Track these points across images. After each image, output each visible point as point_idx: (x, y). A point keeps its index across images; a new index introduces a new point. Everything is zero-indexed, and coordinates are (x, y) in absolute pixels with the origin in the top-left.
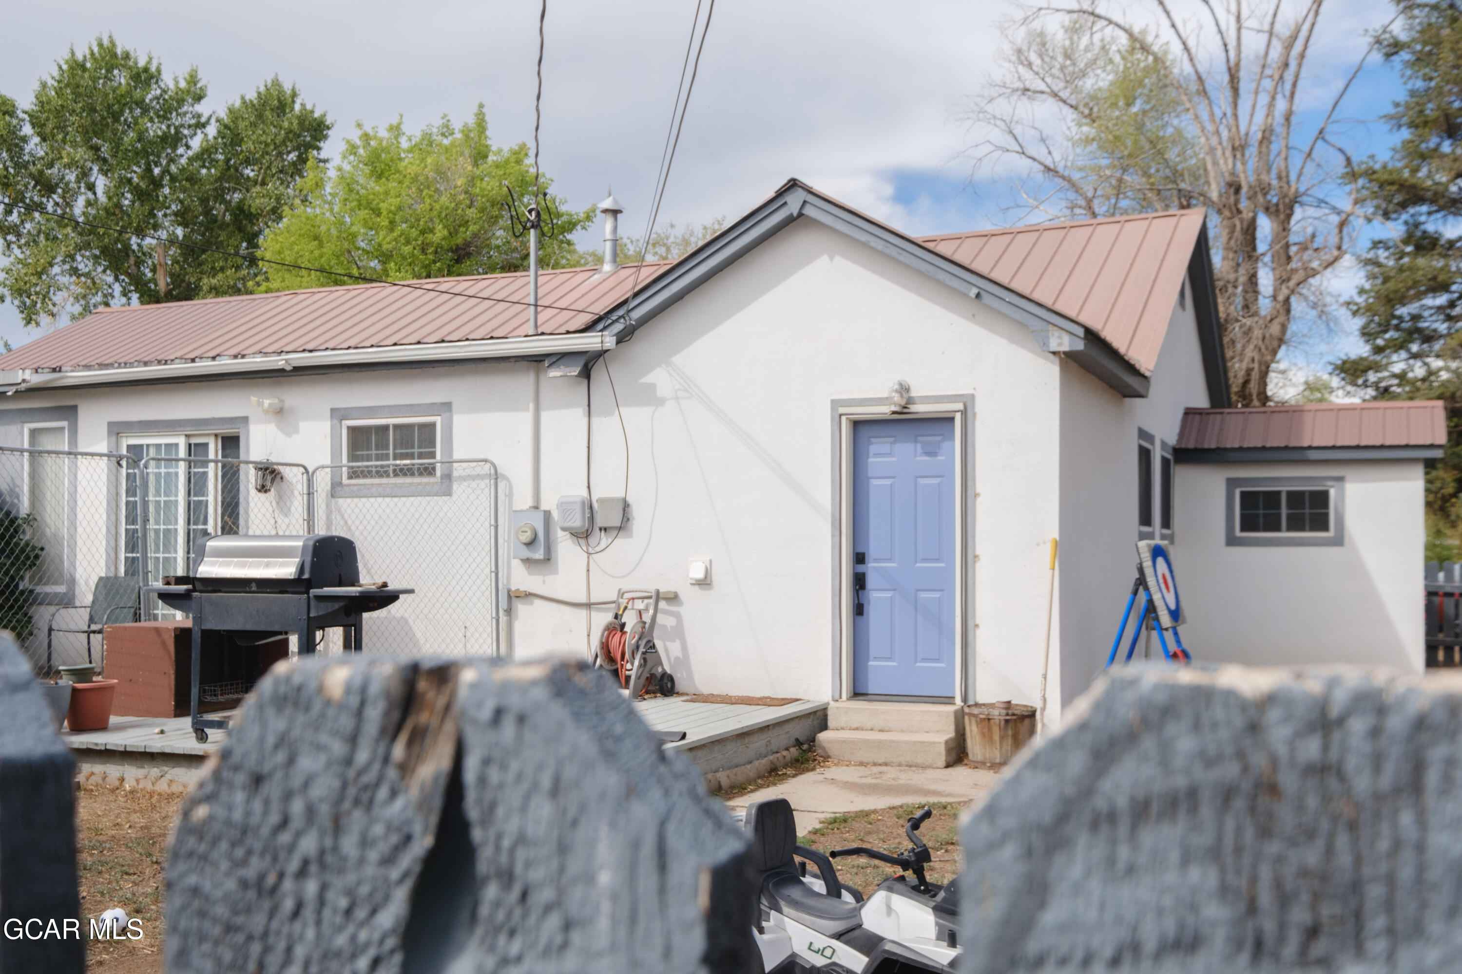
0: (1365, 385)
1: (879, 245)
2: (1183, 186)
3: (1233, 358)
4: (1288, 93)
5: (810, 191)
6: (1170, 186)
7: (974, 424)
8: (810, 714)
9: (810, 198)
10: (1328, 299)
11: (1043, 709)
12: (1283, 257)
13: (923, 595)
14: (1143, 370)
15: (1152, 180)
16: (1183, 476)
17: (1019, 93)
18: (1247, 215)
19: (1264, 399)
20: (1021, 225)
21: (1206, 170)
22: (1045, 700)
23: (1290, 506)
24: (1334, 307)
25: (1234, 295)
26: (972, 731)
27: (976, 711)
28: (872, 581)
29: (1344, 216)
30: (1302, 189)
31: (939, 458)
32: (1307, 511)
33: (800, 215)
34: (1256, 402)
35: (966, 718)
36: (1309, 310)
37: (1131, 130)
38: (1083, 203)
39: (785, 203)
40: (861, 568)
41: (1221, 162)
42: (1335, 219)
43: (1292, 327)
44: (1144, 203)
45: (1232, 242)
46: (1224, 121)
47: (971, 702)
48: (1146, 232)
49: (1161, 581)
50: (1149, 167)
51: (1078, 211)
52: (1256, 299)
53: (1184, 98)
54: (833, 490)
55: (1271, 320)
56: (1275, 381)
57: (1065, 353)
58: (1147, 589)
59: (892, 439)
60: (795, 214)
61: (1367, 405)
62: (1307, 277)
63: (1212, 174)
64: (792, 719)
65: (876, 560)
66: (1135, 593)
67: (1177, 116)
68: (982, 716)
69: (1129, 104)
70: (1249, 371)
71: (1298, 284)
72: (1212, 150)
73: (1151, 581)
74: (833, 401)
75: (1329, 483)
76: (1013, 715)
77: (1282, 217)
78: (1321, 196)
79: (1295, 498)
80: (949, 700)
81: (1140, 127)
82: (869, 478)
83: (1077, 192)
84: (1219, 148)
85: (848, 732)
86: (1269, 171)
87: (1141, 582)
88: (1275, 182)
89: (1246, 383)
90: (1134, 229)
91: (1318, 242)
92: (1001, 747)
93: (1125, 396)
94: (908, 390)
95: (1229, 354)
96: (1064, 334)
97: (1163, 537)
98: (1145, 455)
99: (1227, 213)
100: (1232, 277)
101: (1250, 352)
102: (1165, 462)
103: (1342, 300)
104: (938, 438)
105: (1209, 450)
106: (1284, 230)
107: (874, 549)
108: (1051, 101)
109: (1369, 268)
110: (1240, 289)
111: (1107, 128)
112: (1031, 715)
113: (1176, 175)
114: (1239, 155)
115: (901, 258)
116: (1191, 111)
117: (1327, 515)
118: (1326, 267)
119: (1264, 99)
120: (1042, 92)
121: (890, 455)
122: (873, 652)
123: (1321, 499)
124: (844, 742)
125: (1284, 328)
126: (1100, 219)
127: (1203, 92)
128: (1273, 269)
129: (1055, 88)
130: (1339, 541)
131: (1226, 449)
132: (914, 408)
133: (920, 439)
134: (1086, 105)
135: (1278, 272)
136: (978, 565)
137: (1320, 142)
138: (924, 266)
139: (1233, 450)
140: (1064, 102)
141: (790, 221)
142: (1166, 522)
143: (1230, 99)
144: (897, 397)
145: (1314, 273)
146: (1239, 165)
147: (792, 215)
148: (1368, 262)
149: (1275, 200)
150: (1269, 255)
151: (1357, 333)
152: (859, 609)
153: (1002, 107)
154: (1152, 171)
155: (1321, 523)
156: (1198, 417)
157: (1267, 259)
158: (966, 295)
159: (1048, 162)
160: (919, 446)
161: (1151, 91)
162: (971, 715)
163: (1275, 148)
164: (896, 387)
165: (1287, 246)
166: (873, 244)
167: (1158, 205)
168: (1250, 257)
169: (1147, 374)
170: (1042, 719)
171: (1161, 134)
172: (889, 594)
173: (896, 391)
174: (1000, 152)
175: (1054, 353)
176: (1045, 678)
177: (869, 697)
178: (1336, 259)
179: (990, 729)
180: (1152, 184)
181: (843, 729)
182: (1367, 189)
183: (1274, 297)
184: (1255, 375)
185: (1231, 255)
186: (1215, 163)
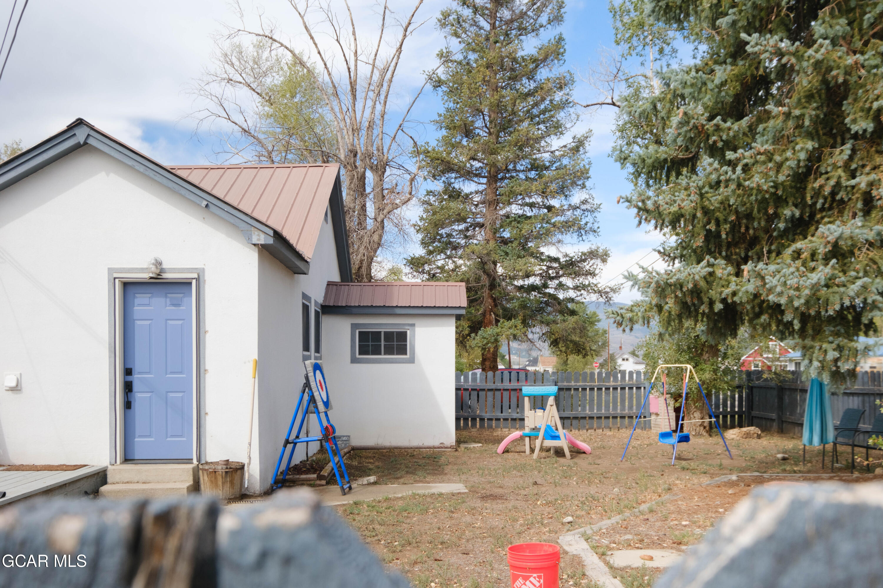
0: (423, 272)
1: (141, 169)
2: (324, 149)
3: (353, 253)
4: (382, 102)
5: (92, 128)
6: (316, 149)
7: (204, 287)
8: (95, 474)
9: (92, 133)
10: (404, 222)
11: (249, 464)
12: (380, 196)
13: (171, 395)
14: (306, 258)
15: (307, 144)
16: (327, 322)
17: (226, 81)
18: (360, 170)
19: (370, 278)
20: (227, 164)
21: (337, 141)
22: (250, 458)
23: (385, 340)
24: (407, 227)
25: (353, 216)
26: (204, 479)
27: (207, 467)
28: (136, 387)
29: (413, 176)
30: (390, 158)
31: (181, 308)
32: (395, 343)
33: (85, 143)
34: (365, 280)
35: (201, 472)
36: (394, 228)
37: (294, 112)
38: (266, 154)
39: (75, 134)
40: (129, 378)
41: (346, 137)
42: (408, 177)
43: (385, 237)
44: (302, 158)
45: (352, 185)
46: (348, 113)
47: (203, 462)
48: (306, 174)
49: (319, 384)
50: (305, 136)
51: (262, 158)
52: (366, 220)
53: (325, 97)
54: (110, 327)
55: (374, 232)
56: (375, 268)
57: (262, 245)
58: (310, 389)
59: (150, 295)
60: (82, 143)
61: (424, 283)
62: (394, 209)
63: (341, 144)
64: (82, 479)
65: (139, 373)
66: (304, 392)
67: (321, 107)
68: (211, 470)
69: (293, 96)
70: (362, 261)
71: (389, 213)
72: (341, 130)
73: (313, 384)
74: (109, 269)
75: (407, 328)
76: (231, 468)
77: (380, 173)
78: (401, 163)
79: (389, 336)
80: (189, 461)
81: (299, 111)
82: (134, 320)
83: (262, 146)
84: (345, 128)
85: (121, 485)
86: (372, 146)
87: (307, 385)
88: (375, 152)
89: (360, 268)
90: (298, 173)
91: (399, 189)
92: (223, 489)
93: (295, 273)
94: (161, 264)
95: (351, 250)
96: (261, 233)
97: (316, 358)
98: (306, 309)
99: (349, 167)
100: (352, 206)
101: (362, 250)
102: (317, 313)
103: (411, 223)
104: (181, 295)
105: (342, 307)
106: (381, 180)
107: (138, 366)
108: (246, 89)
109: (425, 206)
110: (357, 212)
111: (280, 109)
112: (241, 468)
113: (320, 142)
114: (356, 135)
115: (156, 178)
116: (329, 105)
117: (406, 345)
118: (403, 204)
119: (370, 103)
120: (241, 83)
121: (148, 305)
122: (137, 433)
123: (402, 336)
124: (119, 491)
125: (381, 237)
126: (276, 165)
127: (336, 94)
128: (374, 203)
129: (249, 82)
130: (412, 361)
131: (351, 307)
132: (165, 276)
133: (169, 295)
134: (267, 94)
135: (377, 205)
136: (207, 376)
137: (400, 131)
138: (171, 184)
139: (355, 307)
140: (254, 90)
141: (77, 147)
142: (317, 350)
143: (351, 101)
144: (153, 268)
145: (397, 207)
146: (356, 140)
147: (79, 143)
148: (425, 202)
149: (375, 163)
150: (372, 194)
151: (419, 242)
152: (128, 405)
153: (216, 88)
154: (307, 138)
155: (402, 350)
156: (335, 287)
157: (371, 196)
158: (199, 205)
159: (245, 126)
160: (168, 300)
161: (306, 90)
162: (203, 470)
163: (375, 132)
164: (153, 261)
165: (383, 190)
166: (137, 167)
167: (310, 159)
168: (362, 195)
169: (308, 260)
170: (248, 470)
171: (312, 117)
172: (148, 395)
173: (153, 264)
174: (214, 117)
175: (255, 245)
176: (250, 445)
177: (136, 461)
178: (409, 200)
179: (216, 478)
180: (307, 146)
181: (118, 483)
182: (425, 161)
183: (375, 219)
184: (365, 264)
185: (352, 193)
186: (343, 138)
